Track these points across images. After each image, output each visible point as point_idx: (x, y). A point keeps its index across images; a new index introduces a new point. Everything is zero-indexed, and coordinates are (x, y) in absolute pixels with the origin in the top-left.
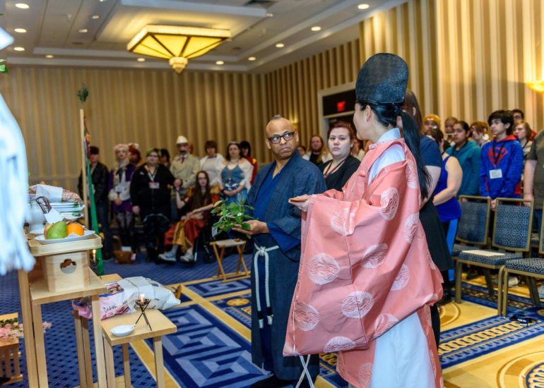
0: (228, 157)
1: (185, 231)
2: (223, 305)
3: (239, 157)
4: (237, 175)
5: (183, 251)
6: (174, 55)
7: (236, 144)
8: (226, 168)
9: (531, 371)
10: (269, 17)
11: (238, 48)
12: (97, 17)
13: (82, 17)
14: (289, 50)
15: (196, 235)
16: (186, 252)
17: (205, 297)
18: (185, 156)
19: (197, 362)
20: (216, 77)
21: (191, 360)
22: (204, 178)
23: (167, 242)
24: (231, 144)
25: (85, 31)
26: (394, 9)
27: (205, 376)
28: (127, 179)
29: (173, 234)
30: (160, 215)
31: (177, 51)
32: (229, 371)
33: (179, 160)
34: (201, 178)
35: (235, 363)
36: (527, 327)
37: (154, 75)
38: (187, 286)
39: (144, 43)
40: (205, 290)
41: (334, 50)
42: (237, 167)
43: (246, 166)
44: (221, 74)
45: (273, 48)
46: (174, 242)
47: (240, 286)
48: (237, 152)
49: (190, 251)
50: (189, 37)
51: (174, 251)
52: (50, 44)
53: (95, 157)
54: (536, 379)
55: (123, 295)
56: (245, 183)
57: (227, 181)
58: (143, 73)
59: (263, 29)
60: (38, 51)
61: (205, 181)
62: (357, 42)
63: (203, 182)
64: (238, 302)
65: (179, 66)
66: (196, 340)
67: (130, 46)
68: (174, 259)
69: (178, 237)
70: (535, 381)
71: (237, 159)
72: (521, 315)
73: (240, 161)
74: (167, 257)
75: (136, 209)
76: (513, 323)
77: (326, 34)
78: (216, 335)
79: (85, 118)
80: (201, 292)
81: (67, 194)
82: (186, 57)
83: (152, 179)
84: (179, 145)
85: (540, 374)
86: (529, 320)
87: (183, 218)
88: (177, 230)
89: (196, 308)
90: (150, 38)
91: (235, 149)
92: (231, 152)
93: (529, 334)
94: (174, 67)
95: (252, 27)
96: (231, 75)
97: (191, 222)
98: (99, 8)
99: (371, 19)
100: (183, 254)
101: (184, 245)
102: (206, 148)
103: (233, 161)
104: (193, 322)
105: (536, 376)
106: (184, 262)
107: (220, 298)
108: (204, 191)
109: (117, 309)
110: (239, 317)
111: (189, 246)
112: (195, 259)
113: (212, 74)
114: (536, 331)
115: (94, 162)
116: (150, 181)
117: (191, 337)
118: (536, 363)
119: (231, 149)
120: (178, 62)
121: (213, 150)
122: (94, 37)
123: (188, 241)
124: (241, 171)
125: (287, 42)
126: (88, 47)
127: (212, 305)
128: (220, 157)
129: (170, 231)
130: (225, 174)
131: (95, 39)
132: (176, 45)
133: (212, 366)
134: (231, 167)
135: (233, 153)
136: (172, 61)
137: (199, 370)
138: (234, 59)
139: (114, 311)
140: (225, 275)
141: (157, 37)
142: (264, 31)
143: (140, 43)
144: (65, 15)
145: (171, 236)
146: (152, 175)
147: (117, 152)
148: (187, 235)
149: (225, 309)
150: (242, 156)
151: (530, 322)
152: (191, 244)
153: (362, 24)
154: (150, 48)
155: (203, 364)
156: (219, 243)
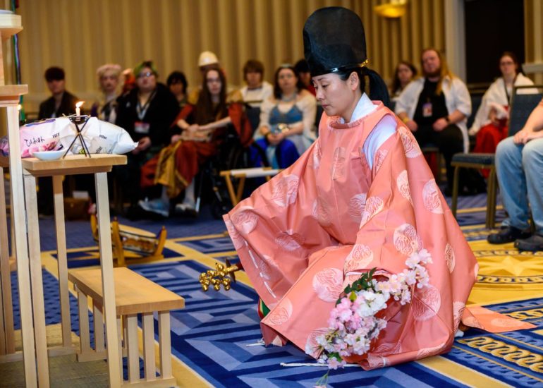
1: (176, 161)
3: (296, 89)
7: (290, 68)
15: (197, 167)
17: (206, 253)
22: (217, 80)
23: (146, 181)
24: (280, 69)
29: (154, 166)
32: (230, 321)
34: (211, 80)
40: (208, 247)
42: (294, 107)
48: (292, 81)
49: (189, 196)
51: (165, 198)
53: (59, 84)
55: (53, 126)
61: (219, 85)
63: (214, 86)
68: (165, 213)
69: (162, 171)
71: (291, 95)
73: (298, 97)
74: (151, 207)
87: (175, 139)
91: (289, 76)
92: (281, 82)
101: (173, 184)
102: (246, 71)
103: (286, 97)
104: (179, 277)
109: (45, 144)
111: (181, 186)
112: (197, 209)
115: (58, 93)
119: (282, 77)
121: (257, 76)
123: (181, 178)
129: (151, 162)
135: (286, 84)
139: (40, 146)
145: (151, 171)
147: (102, 78)
148: (177, 166)
152: (186, 182)
156: (235, 173)
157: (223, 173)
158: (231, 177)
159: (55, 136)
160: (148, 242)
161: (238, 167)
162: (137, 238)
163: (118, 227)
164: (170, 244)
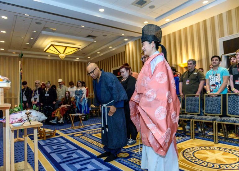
0: (78, 86)
1: (60, 112)
2: (72, 136)
4: (81, 93)
5: (59, 119)
6: (61, 53)
7: (80, 82)
8: (77, 90)
9: (185, 151)
10: (95, 42)
11: (84, 53)
12: (33, 38)
13: (27, 38)
14: (102, 55)
15: (64, 113)
16: (60, 119)
17: (65, 134)
18: (62, 86)
19: (59, 155)
20: (76, 64)
21: (56, 154)
23: (53, 116)
24: (78, 82)
25: (28, 44)
26: (136, 41)
27: (61, 159)
28: (38, 94)
29: (55, 113)
30: (50, 107)
31: (62, 52)
32: (71, 156)
33: (59, 87)
35: (74, 154)
36: (182, 138)
37: (54, 62)
38: (59, 131)
39: (50, 48)
40: (66, 132)
41: (117, 55)
42: (81, 89)
43: (84, 89)
44: (78, 62)
45: (96, 54)
46: (55, 116)
47: (80, 130)
49: (62, 119)
50: (66, 47)
51: (56, 119)
52: (15, 48)
54: (186, 153)
55: (21, 114)
56: (84, 96)
57: (77, 95)
58: (50, 61)
59: (92, 47)
60: (9, 50)
62: (124, 52)
63: (67, 95)
64: (78, 135)
65: (62, 57)
66: (59, 147)
67: (45, 50)
68: (56, 123)
69: (57, 114)
70: (186, 154)
72: (180, 135)
74: (53, 122)
75: (42, 104)
76: (177, 137)
77: (114, 49)
78: (68, 145)
79: (21, 64)
80: (64, 132)
81: (3, 77)
82: (65, 54)
83: (47, 93)
84: (59, 83)
85: (187, 152)
86: (183, 136)
87: (60, 107)
88: (57, 111)
89: (62, 137)
90: (52, 47)
93: (183, 140)
94: (61, 57)
95: (88, 45)
96: (81, 63)
97: (63, 108)
98: (33, 35)
99: (129, 44)
100: (59, 120)
101: (59, 117)
103: (79, 87)
104: (59, 142)
105: (186, 152)
106: (59, 123)
107: (71, 134)
108: (68, 99)
109: (18, 119)
110: (78, 139)
111: (61, 117)
112: (64, 122)
113: (75, 62)
114: (185, 139)
116: (46, 93)
117: (58, 147)
118: (186, 148)
120: (62, 56)
122: (31, 46)
123: (61, 116)
124: (82, 91)
125: (101, 51)
126: (29, 50)
127: (68, 136)
128: (75, 87)
129: (54, 112)
130: (76, 92)
131: (32, 47)
132: (61, 50)
133: (65, 155)
134: (79, 90)
136: (60, 56)
137: (59, 157)
138: (83, 57)
139: (17, 120)
140: (74, 127)
141: (54, 46)
142: (93, 47)
143: (48, 48)
144: (21, 37)
145: (54, 114)
146: (47, 91)
148: (60, 113)
149: (73, 137)
150: (82, 86)
151: (183, 137)
152: (62, 116)
153: (126, 46)
154: (52, 51)
155: (61, 155)
156: (72, 115)
157: (70, 115)
158: (72, 116)
159: (21, 117)
160: (52, 133)
161: (73, 113)
162: (49, 132)
163: (44, 130)
164: (57, 132)
